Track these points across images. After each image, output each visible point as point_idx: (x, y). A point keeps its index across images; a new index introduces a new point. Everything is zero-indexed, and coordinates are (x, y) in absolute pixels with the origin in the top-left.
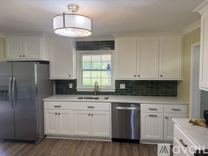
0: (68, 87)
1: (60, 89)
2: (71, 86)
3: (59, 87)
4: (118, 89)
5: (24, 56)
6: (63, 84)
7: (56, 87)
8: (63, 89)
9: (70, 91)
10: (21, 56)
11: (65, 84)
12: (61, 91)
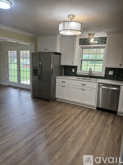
0: (72, 71)
1: (67, 72)
2: (73, 70)
3: (66, 71)
4: (107, 75)
5: (47, 49)
6: (69, 69)
7: (64, 70)
8: (68, 72)
9: (73, 74)
10: (45, 49)
11: (70, 69)
12: (67, 74)
